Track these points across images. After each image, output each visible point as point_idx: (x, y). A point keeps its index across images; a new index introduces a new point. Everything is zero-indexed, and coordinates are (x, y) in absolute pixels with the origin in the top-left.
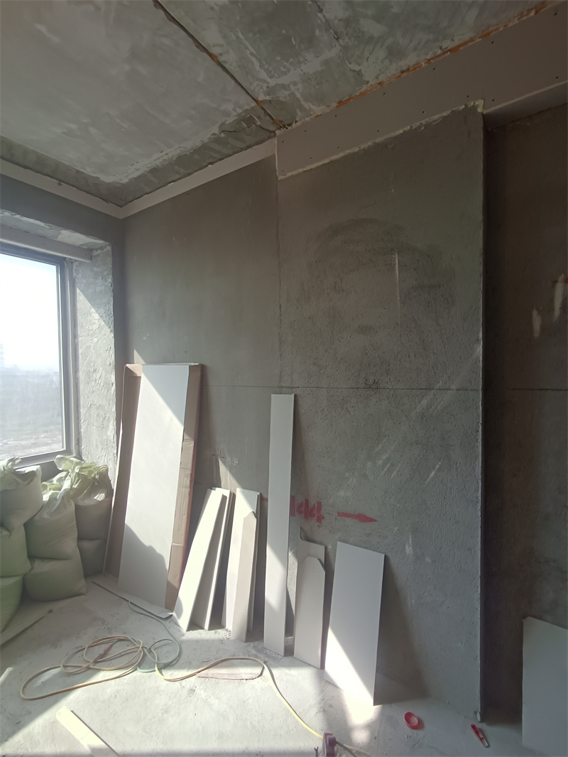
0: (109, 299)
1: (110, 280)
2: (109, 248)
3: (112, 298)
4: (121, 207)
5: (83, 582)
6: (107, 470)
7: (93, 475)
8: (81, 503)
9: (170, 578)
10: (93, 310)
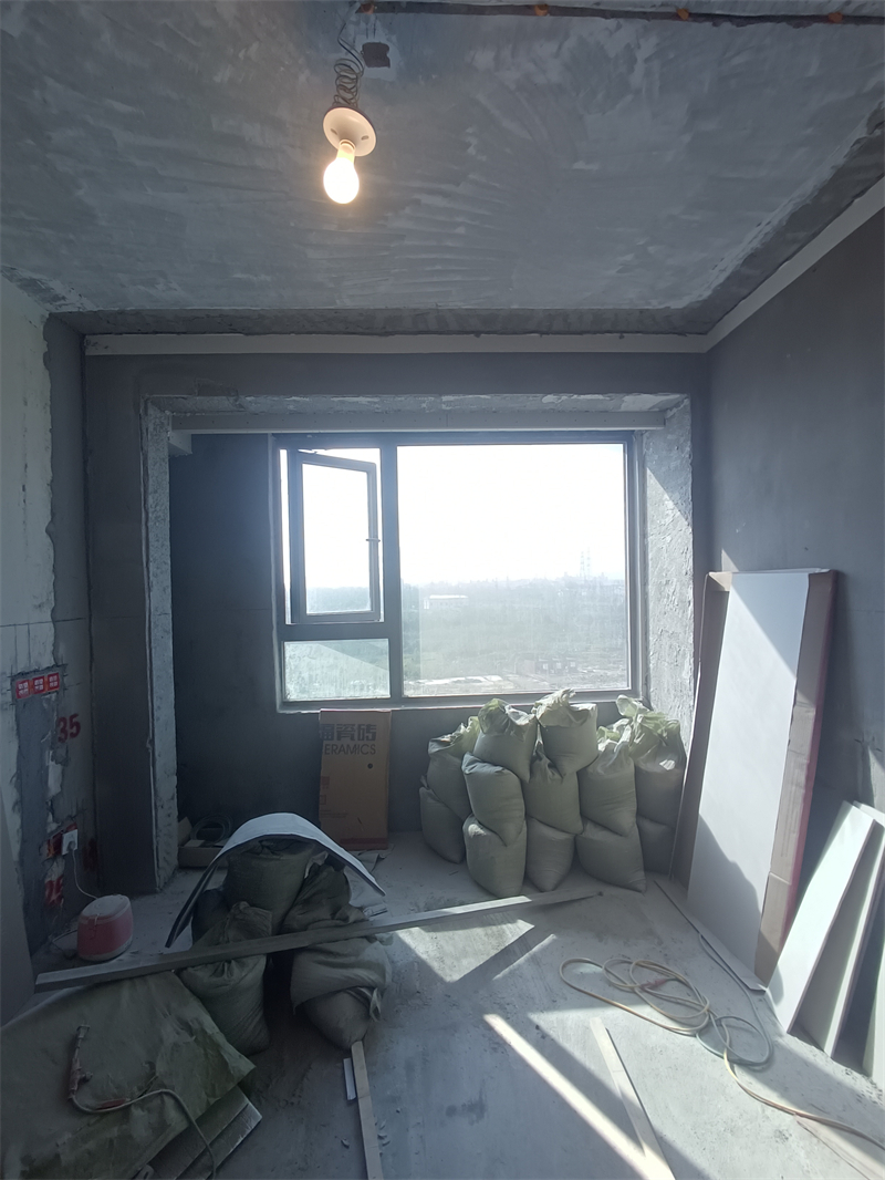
0: (686, 477)
1: (688, 449)
2: (687, 402)
3: (690, 475)
4: (705, 333)
5: (643, 873)
6: (679, 728)
7: (659, 731)
8: (643, 766)
9: (764, 928)
10: (666, 496)
